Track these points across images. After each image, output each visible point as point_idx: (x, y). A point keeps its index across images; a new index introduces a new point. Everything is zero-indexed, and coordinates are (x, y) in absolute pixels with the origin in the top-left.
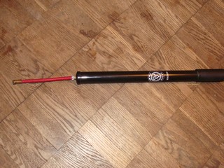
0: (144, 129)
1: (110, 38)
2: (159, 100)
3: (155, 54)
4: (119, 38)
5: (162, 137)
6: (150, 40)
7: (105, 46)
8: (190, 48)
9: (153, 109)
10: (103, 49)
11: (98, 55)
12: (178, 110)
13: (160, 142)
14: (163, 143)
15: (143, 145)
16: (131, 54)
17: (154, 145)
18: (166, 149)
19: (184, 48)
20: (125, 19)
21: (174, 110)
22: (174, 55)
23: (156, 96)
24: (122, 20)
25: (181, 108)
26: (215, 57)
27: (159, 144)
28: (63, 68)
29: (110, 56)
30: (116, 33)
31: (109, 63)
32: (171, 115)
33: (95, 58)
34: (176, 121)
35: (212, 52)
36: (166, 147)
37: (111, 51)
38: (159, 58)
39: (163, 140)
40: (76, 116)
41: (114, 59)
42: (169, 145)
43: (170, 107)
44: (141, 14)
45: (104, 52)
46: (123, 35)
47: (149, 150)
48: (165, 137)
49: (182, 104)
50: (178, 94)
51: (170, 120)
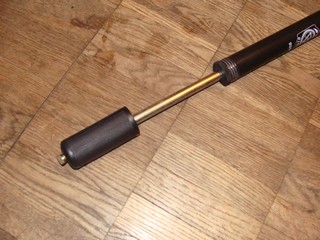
0: (252, 181)
1: (134, 21)
2: (265, 116)
3: (230, 31)
4: (152, 16)
5: (294, 189)
6: (212, 8)
7: (127, 37)
8: (292, 4)
9: (259, 137)
10: (125, 44)
11: (118, 58)
12: (309, 127)
13: (294, 200)
14: (300, 200)
15: (262, 216)
16: (184, 40)
17: (283, 210)
18: (310, 212)
19: (281, 8)
21: (300, 128)
22: (265, 24)
23: (258, 110)
25: (311, 121)
27: (293, 205)
28: (51, 99)
29: (143, 54)
30: (144, 9)
31: (145, 67)
32: (298, 140)
33: (114, 64)
34: (311, 150)
36: (308, 207)
37: (142, 44)
38: (239, 36)
39: (299, 195)
40: (102, 192)
41: (152, 58)
42: (314, 201)
43: (290, 123)
45: (129, 49)
46: (159, 10)
47: (277, 224)
48: (299, 187)
49: (312, 112)
50: (298, 95)
51: (300, 150)
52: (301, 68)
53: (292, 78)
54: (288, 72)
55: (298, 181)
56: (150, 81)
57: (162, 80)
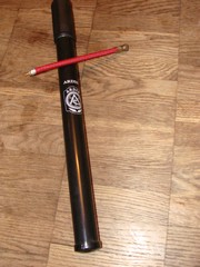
2: (136, 133)
4: (19, 93)
5: (184, 185)
7: (6, 118)
8: (126, 29)
9: (137, 153)
10: (6, 125)
11: (4, 138)
12: (176, 126)
13: (187, 194)
14: (192, 192)
16: (49, 100)
17: (181, 207)
19: (119, 37)
20: (11, 63)
21: (170, 130)
23: (128, 131)
24: (9, 68)
25: (179, 119)
26: (170, 14)
27: (187, 199)
30: (10, 89)
31: (26, 137)
32: (172, 140)
33: (3, 145)
34: (186, 144)
35: (160, 12)
37: (18, 119)
38: (92, 76)
39: (190, 188)
40: (28, 253)
41: (30, 127)
43: (160, 130)
44: (29, 42)
45: (10, 128)
46: (23, 85)
47: (179, 221)
48: (187, 181)
49: (175, 111)
50: (158, 102)
51: (176, 148)
52: (153, 78)
53: (148, 90)
54: (142, 86)
55: (185, 176)
56: (34, 146)
57: (43, 140)
